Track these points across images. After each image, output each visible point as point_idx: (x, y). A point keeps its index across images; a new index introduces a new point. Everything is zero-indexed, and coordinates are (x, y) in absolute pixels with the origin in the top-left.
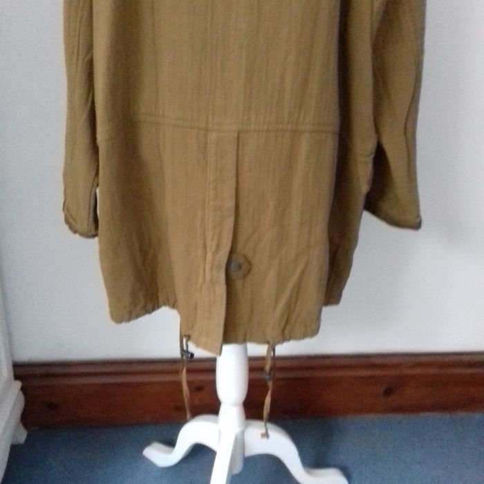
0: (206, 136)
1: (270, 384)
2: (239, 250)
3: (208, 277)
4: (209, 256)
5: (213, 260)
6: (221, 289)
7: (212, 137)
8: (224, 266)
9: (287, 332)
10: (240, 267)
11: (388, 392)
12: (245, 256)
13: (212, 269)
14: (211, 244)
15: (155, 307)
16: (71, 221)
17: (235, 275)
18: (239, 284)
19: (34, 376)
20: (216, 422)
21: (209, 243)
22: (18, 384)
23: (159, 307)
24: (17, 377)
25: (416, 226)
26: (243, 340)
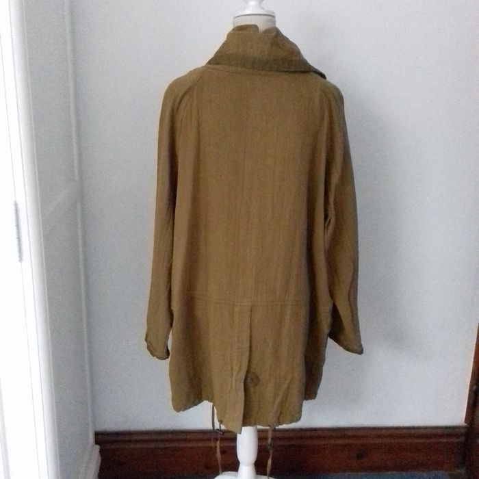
0: (233, 309)
1: (271, 451)
2: (251, 370)
3: (234, 387)
4: (235, 374)
5: (237, 376)
6: (242, 393)
7: (237, 309)
8: (243, 381)
9: (281, 418)
10: (252, 380)
11: (360, 456)
12: (255, 374)
13: (236, 381)
14: (236, 368)
15: (200, 401)
16: (152, 349)
17: (250, 385)
18: (252, 390)
20: (236, 476)
21: (235, 367)
22: (98, 448)
23: (202, 401)
24: (97, 442)
25: (360, 352)
26: (255, 424)
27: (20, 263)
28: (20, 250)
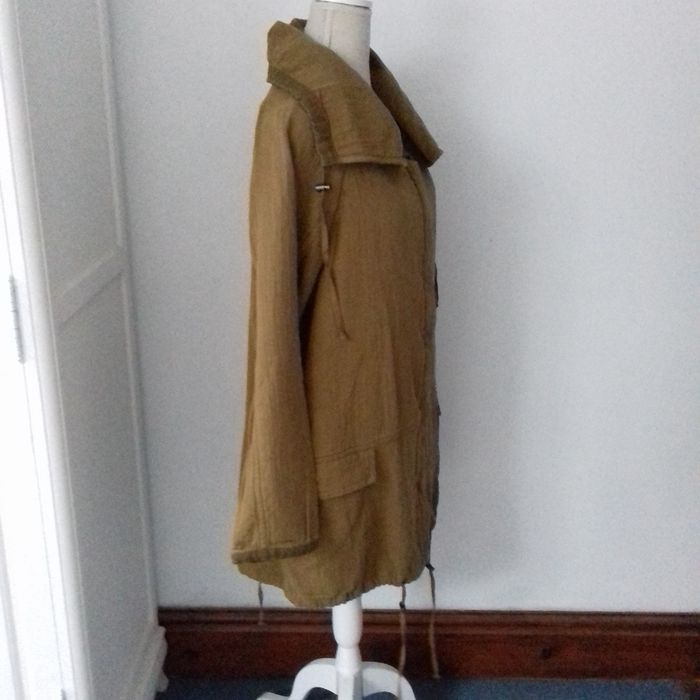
11: (547, 654)
19: (179, 623)
22: (162, 630)
24: (161, 623)
27: (21, 366)
28: (21, 346)
